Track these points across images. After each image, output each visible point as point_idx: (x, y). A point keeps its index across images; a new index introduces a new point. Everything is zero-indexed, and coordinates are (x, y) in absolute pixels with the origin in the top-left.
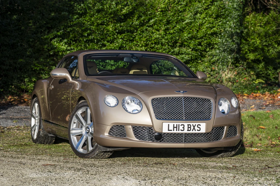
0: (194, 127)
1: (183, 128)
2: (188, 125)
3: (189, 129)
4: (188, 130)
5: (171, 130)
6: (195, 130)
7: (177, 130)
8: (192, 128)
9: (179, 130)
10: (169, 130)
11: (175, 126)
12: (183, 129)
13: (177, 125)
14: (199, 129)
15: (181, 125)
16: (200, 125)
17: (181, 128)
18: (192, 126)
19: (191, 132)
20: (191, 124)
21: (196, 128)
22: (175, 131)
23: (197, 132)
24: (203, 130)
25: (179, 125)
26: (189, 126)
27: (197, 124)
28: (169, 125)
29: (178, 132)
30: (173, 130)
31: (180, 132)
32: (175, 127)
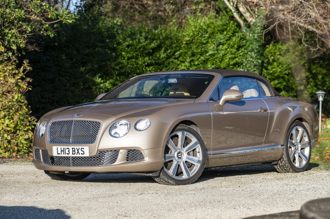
0: (78, 150)
1: (69, 151)
2: (73, 148)
3: (74, 152)
4: (73, 154)
5: (60, 154)
6: (79, 154)
7: (64, 154)
8: (76, 151)
9: (65, 154)
10: (58, 154)
11: (62, 150)
12: (68, 153)
13: (63, 148)
14: (83, 153)
15: (67, 149)
16: (84, 149)
17: (67, 151)
18: (76, 149)
19: (75, 155)
20: (75, 147)
21: (80, 151)
22: (62, 155)
23: (81, 155)
24: (87, 154)
25: (65, 148)
26: (74, 150)
27: (81, 147)
28: (57, 148)
29: (64, 155)
30: (61, 154)
31: (66, 155)
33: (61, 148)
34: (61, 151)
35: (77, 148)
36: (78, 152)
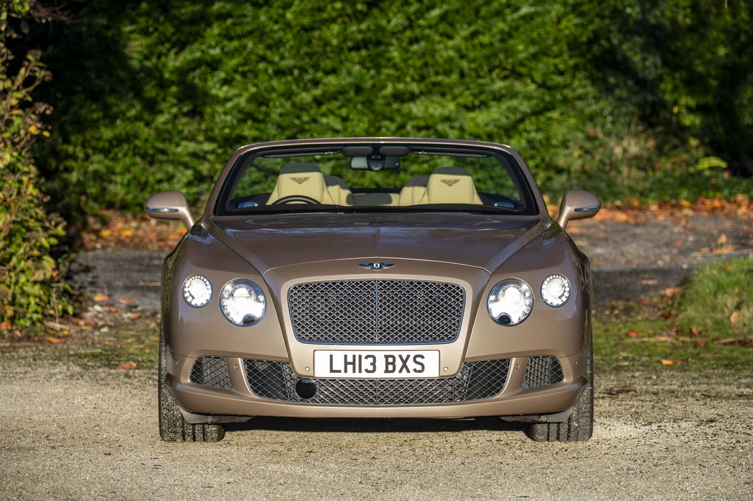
0: (404, 362)
1: (373, 364)
2: (387, 357)
3: (390, 367)
4: (387, 371)
5: (340, 371)
6: (408, 371)
7: (354, 371)
8: (399, 364)
9: (360, 371)
10: (332, 371)
11: (350, 359)
12: (371, 368)
13: (354, 356)
14: (419, 367)
15: (367, 357)
16: (423, 357)
17: (367, 364)
18: (398, 360)
19: (396, 375)
20: (396, 354)
21: (410, 364)
22: (350, 374)
23: (413, 375)
24: (432, 371)
25: (360, 356)
26: (390, 360)
27: (413, 354)
28: (331, 356)
29: (357, 375)
30: (343, 371)
31: (364, 375)
32: (350, 363)
33: (346, 356)
34: (346, 363)
35: (400, 356)
36: (404, 366)
